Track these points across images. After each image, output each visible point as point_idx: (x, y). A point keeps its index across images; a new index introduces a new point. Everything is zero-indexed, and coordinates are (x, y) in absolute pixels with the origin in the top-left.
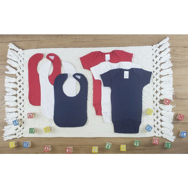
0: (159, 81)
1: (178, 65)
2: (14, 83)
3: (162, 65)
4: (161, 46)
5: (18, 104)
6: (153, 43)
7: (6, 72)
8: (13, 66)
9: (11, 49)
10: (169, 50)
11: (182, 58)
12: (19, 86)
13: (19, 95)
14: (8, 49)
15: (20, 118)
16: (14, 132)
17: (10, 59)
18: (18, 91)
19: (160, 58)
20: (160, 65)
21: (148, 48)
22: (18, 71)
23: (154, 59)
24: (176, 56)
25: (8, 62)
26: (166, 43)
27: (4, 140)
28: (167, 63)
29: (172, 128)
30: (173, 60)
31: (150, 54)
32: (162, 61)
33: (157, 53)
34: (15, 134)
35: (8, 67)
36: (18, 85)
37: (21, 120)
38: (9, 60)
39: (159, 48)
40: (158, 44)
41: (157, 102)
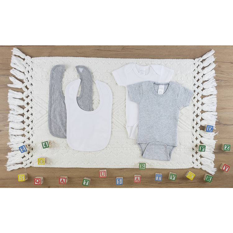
0: (200, 103)
1: (223, 84)
2: (20, 99)
3: (204, 84)
4: (204, 60)
5: (25, 126)
6: (195, 56)
7: (9, 85)
8: (18, 78)
9: (15, 55)
10: (214, 66)
11: (229, 76)
12: (27, 104)
13: (27, 115)
14: (12, 56)
15: (28, 143)
16: (20, 160)
17: (15, 69)
18: (26, 110)
19: (202, 75)
20: (202, 84)
21: (189, 62)
22: (25, 84)
23: (195, 76)
24: (221, 73)
25: (12, 72)
26: (210, 57)
27: (7, 170)
28: (210, 81)
29: (214, 159)
30: (218, 78)
31: (192, 70)
32: (205, 78)
33: (199, 69)
34: (22, 163)
35: (12, 79)
36: (26, 102)
37: (29, 145)
38: (13, 69)
39: (202, 62)
40: (200, 58)
41: (197, 127)
